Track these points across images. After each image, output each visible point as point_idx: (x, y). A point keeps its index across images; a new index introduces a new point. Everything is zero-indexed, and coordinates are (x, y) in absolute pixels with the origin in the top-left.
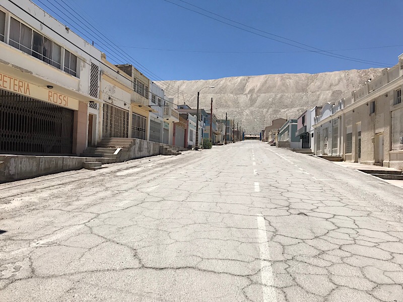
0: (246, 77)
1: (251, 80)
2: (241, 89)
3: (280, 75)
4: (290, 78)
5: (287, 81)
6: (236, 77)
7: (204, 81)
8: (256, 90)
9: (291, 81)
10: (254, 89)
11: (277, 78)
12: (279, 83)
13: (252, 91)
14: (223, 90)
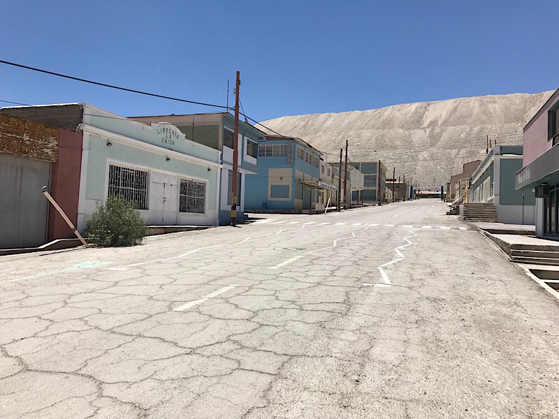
0: (424, 104)
1: (431, 107)
2: (417, 122)
3: (478, 98)
4: (495, 102)
5: (490, 106)
6: (409, 105)
7: (360, 112)
8: (440, 123)
9: (496, 106)
10: (437, 121)
11: (474, 103)
12: (477, 110)
13: (433, 124)
14: (387, 124)
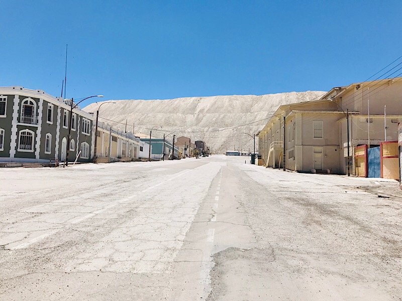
0: (199, 98)
1: (202, 100)
2: (192, 109)
3: (229, 96)
4: (237, 100)
5: (234, 102)
6: (189, 98)
7: (160, 101)
8: (205, 111)
9: (237, 102)
11: (225, 100)
12: (227, 104)
13: (202, 111)
14: (175, 110)
